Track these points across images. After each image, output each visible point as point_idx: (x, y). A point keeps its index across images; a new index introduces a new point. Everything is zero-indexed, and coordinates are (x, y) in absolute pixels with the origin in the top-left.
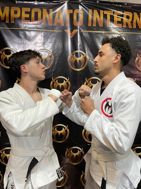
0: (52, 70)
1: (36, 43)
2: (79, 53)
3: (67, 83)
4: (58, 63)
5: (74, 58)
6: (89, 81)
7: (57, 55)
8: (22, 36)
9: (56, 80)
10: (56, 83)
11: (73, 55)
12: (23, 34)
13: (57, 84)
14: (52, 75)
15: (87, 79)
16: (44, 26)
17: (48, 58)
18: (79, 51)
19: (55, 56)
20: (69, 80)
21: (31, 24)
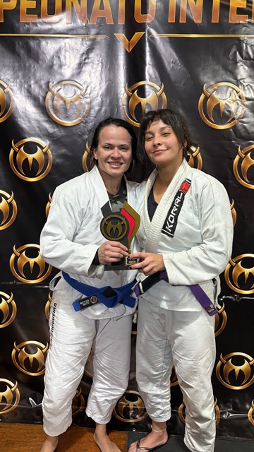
0: (85, 127)
1: (51, 67)
2: (147, 87)
4: (100, 110)
5: (135, 99)
7: (96, 92)
8: (22, 52)
11: (133, 92)
12: (23, 47)
14: (86, 137)
16: (70, 26)
17: (76, 100)
18: (147, 83)
19: (91, 95)
21: (41, 24)
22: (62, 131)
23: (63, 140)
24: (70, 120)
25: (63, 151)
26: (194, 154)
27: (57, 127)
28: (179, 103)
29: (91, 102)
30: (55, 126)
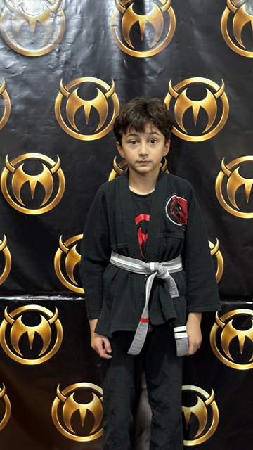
0: (58, 57)
3: (110, 100)
4: (79, 33)
5: (130, 17)
6: (180, 92)
7: (74, 8)
9: (74, 88)
10: (74, 99)
11: (127, 6)
13: (77, 102)
14: (59, 72)
15: (173, 86)
17: (47, 17)
19: (67, 11)
20: (115, 90)
22: (25, 63)
23: (25, 77)
24: (36, 48)
25: (26, 93)
26: (216, 95)
27: (18, 58)
28: (194, 21)
29: (67, 21)
30: (13, 56)
